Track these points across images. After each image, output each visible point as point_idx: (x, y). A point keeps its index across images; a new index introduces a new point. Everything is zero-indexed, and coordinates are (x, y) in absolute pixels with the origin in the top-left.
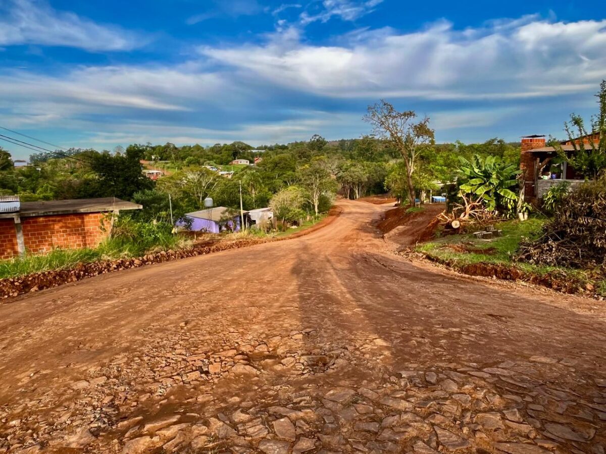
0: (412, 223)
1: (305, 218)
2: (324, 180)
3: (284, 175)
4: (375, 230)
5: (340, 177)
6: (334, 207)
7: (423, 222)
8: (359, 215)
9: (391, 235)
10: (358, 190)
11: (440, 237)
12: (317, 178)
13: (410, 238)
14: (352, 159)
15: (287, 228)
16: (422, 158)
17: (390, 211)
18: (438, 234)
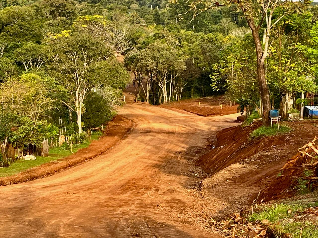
0: (260, 158)
1: (55, 138)
2: (97, 64)
3: (19, 50)
4: (191, 168)
5: (132, 60)
6: (118, 118)
7: (283, 158)
8: (166, 137)
9: (216, 181)
10: (168, 85)
11: (305, 192)
12: (82, 59)
13: (253, 190)
14: (158, 23)
15: (14, 160)
16: (288, 29)
17: (225, 130)
18: (302, 186)
